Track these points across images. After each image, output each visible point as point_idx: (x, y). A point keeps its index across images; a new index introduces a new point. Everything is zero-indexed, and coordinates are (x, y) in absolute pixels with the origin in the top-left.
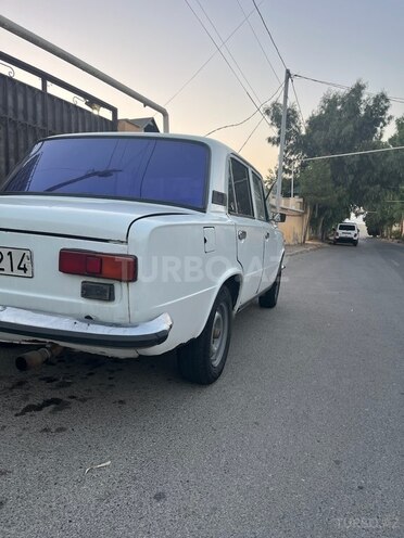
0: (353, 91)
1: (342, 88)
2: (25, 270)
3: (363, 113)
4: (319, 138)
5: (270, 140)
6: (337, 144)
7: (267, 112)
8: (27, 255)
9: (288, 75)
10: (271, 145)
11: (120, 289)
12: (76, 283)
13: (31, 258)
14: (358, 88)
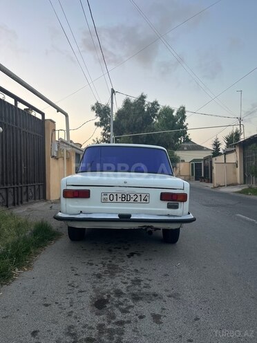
0: (140, 99)
1: (134, 97)
2: (146, 200)
3: (146, 110)
4: (124, 123)
5: (96, 124)
6: (134, 127)
7: (93, 108)
8: (147, 195)
9: (113, 91)
10: (96, 127)
11: (181, 204)
12: (165, 204)
13: (149, 197)
14: (142, 98)
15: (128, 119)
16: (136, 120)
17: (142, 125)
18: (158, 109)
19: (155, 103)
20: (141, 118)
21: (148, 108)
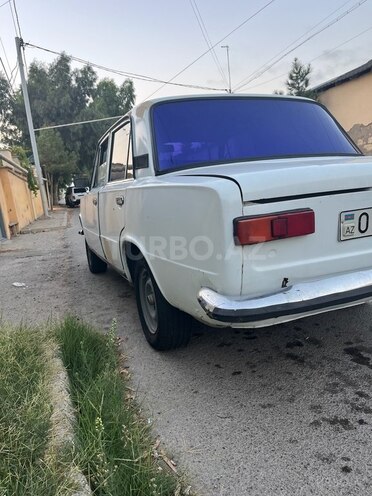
3: (74, 82)
14: (64, 61)
15: (45, 99)
16: (59, 101)
17: (72, 109)
18: (95, 79)
19: (88, 70)
20: (68, 96)
21: (77, 80)
